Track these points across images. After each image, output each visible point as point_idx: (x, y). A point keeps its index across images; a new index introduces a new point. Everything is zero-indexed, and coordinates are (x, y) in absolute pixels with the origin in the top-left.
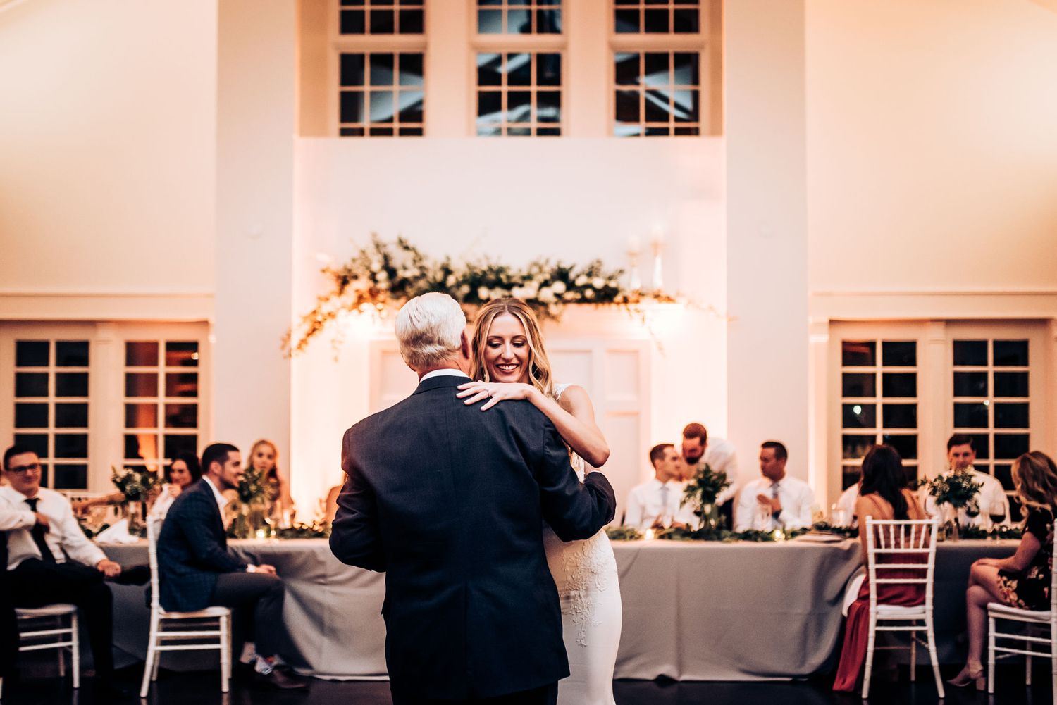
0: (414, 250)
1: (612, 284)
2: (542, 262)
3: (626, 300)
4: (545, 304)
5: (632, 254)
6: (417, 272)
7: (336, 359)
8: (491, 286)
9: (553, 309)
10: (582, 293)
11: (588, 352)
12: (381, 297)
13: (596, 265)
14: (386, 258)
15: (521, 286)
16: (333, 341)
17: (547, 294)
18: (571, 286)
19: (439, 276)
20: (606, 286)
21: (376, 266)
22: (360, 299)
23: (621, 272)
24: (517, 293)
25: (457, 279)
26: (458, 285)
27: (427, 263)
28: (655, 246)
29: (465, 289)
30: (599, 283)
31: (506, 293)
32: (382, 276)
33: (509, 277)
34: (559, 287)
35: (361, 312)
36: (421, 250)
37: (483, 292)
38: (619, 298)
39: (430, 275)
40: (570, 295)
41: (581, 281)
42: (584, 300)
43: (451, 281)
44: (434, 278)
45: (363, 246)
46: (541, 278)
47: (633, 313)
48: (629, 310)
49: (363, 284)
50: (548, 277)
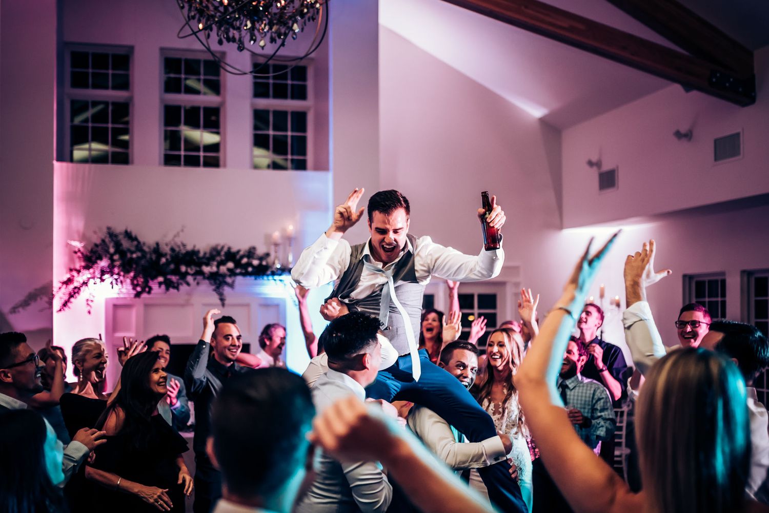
0: (136, 239)
1: (264, 263)
2: (219, 248)
3: (273, 274)
4: (224, 276)
5: (276, 245)
6: (139, 254)
7: (89, 312)
8: (188, 265)
9: (229, 280)
10: (246, 269)
11: (248, 305)
12: (116, 270)
13: (252, 250)
14: (118, 245)
15: (207, 265)
16: (87, 300)
17: (223, 269)
18: (238, 264)
19: (154, 257)
20: (260, 265)
21: (112, 250)
22: (103, 273)
23: (268, 255)
24: (206, 269)
25: (167, 260)
26: (168, 263)
27: (146, 248)
28: (289, 240)
29: (172, 266)
30: (256, 262)
31: (198, 269)
32: (116, 257)
33: (198, 258)
34: (230, 265)
35: (103, 280)
36: (141, 239)
37: (183, 269)
38: (269, 272)
39: (148, 256)
40: (238, 271)
41: (245, 260)
42: (246, 274)
43: (163, 260)
44: (151, 259)
45: (103, 237)
46: (218, 258)
47: (278, 282)
48: (275, 280)
49: (104, 263)
50: (223, 258)
